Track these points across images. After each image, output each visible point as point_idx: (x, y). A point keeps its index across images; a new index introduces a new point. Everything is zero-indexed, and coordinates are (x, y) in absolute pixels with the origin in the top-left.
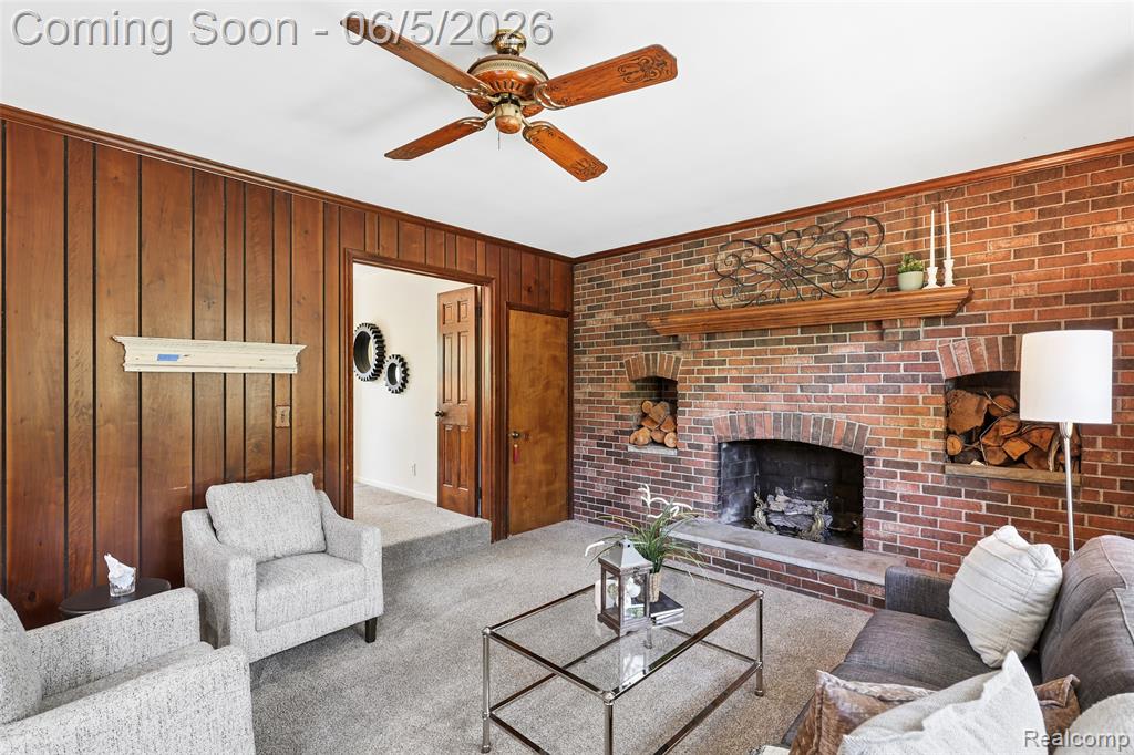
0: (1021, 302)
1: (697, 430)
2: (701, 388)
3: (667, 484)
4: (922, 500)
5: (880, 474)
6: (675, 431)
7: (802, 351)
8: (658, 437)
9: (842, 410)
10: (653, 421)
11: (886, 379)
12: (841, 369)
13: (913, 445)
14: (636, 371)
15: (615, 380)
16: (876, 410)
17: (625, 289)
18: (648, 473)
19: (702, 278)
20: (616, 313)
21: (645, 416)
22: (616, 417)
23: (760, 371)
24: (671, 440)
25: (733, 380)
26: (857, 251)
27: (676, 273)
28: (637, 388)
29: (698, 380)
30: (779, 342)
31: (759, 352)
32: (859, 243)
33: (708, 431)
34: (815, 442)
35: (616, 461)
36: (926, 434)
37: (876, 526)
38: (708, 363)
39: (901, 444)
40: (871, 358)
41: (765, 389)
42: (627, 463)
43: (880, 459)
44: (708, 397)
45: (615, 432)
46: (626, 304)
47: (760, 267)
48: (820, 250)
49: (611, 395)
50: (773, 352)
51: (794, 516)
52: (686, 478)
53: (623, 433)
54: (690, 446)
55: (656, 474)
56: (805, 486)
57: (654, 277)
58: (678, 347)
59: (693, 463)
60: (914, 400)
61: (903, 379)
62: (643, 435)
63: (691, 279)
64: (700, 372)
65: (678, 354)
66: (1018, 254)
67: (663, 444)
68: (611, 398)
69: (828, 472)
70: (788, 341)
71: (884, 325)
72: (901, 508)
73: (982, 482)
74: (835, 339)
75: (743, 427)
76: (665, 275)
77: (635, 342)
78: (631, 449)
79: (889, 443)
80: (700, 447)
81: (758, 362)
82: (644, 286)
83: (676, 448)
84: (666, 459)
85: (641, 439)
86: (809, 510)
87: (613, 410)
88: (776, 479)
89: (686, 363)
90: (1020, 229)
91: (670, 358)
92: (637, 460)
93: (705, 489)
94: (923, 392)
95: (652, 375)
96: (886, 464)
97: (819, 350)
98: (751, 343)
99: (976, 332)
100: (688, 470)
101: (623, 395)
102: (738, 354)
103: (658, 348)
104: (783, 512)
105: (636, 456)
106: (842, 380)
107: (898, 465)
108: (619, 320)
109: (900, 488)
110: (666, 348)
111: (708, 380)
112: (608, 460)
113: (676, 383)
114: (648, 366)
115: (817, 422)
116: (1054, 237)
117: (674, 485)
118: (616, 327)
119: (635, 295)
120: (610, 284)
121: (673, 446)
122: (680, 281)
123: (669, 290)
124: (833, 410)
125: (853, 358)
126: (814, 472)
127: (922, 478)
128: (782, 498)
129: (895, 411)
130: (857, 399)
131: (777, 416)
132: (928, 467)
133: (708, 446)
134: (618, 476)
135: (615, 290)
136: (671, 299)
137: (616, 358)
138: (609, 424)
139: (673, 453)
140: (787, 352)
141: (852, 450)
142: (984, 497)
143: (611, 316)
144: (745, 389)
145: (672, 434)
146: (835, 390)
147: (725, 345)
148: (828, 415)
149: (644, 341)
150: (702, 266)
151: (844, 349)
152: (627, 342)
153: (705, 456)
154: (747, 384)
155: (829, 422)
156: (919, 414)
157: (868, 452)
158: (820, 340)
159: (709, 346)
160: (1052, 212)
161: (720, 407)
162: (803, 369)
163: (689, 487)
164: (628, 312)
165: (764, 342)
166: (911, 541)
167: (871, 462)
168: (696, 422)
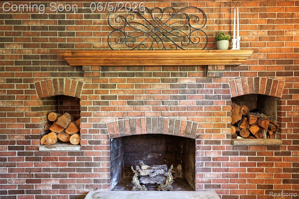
0: (261, 62)
1: (97, 132)
2: (99, 103)
3: (74, 170)
4: (222, 159)
5: (204, 148)
6: (79, 133)
7: (163, 81)
8: (63, 138)
9: (185, 115)
10: (59, 127)
11: (207, 97)
12: (184, 92)
13: (218, 131)
14: (45, 91)
15: (26, 98)
16: (201, 114)
17: (34, 28)
18: (57, 164)
19: (98, 28)
20: (25, 46)
21: (50, 123)
22: (27, 126)
23: (139, 92)
24: (75, 140)
25: (121, 97)
26: (194, 26)
27: (78, 23)
28: (44, 103)
29: (95, 98)
30: (150, 75)
31: (138, 81)
32: (195, 22)
33: (103, 132)
34: (170, 134)
35: (27, 159)
36: (224, 126)
37: (202, 176)
38: (103, 86)
39: (213, 131)
40: (200, 86)
41: (142, 103)
42: (38, 159)
43: (203, 140)
44: (103, 109)
45: (27, 137)
46: (34, 40)
47: (139, 27)
48: (174, 22)
49: (21, 109)
50: (146, 80)
51: (155, 177)
52: (88, 164)
53: (34, 137)
54: (90, 142)
55: (64, 165)
56: (149, 156)
57: (60, 22)
58: (82, 75)
59: (93, 154)
60: (218, 108)
61: (214, 97)
62: (51, 138)
63: (89, 28)
64: (97, 92)
65: (81, 79)
66: (260, 39)
67: (68, 143)
68: (22, 111)
69: (162, 148)
70: (155, 75)
71: (209, 68)
72: (213, 164)
73: (247, 147)
74: (181, 75)
75: (128, 127)
76: (70, 22)
77: (43, 69)
78: (42, 149)
79: (207, 131)
80: (98, 143)
81: (137, 86)
82: (51, 28)
83: (79, 144)
84: (72, 153)
85: (50, 141)
86: (162, 172)
87: (24, 120)
88: (133, 154)
89: (86, 86)
90: (261, 27)
91: (74, 83)
92: (47, 156)
93: (102, 170)
94: (223, 104)
95: (59, 94)
96: (206, 142)
97: (173, 81)
98: (133, 75)
99: (245, 75)
100: (90, 159)
101: (33, 109)
102: (123, 81)
103: (64, 75)
104: (148, 176)
105: (47, 153)
106: (184, 98)
107: (212, 142)
108: (28, 52)
109: (213, 154)
110: (70, 75)
111: (103, 98)
112: (20, 160)
113: (79, 99)
114: (56, 87)
115: (171, 122)
116: (273, 33)
117: (79, 170)
118: (25, 57)
119: (43, 34)
120: (20, 22)
121: (77, 143)
122: (81, 28)
123: (73, 34)
124: (179, 115)
125: (190, 86)
126: (154, 148)
127: (222, 148)
128: (144, 167)
129: (210, 114)
130: (192, 109)
131: (148, 120)
132: (225, 142)
133: (104, 141)
134: (30, 170)
135: (24, 28)
136: (74, 40)
137: (26, 81)
138: (20, 132)
139: (77, 149)
140: (155, 81)
141: (189, 136)
142: (247, 154)
143: (21, 47)
144: (129, 103)
145: (76, 135)
146: (182, 103)
147: (115, 75)
148: (177, 118)
149: (53, 69)
150: (98, 20)
151: (186, 81)
152: (37, 69)
153: (101, 148)
154: (130, 101)
155: (178, 122)
156: (221, 115)
157: (198, 137)
158: (174, 75)
159: (104, 75)
160: (272, 22)
161: (112, 115)
162: (164, 92)
163: (90, 170)
164: (37, 46)
165: (141, 75)
166: (217, 181)
167: (199, 142)
168: (95, 126)
